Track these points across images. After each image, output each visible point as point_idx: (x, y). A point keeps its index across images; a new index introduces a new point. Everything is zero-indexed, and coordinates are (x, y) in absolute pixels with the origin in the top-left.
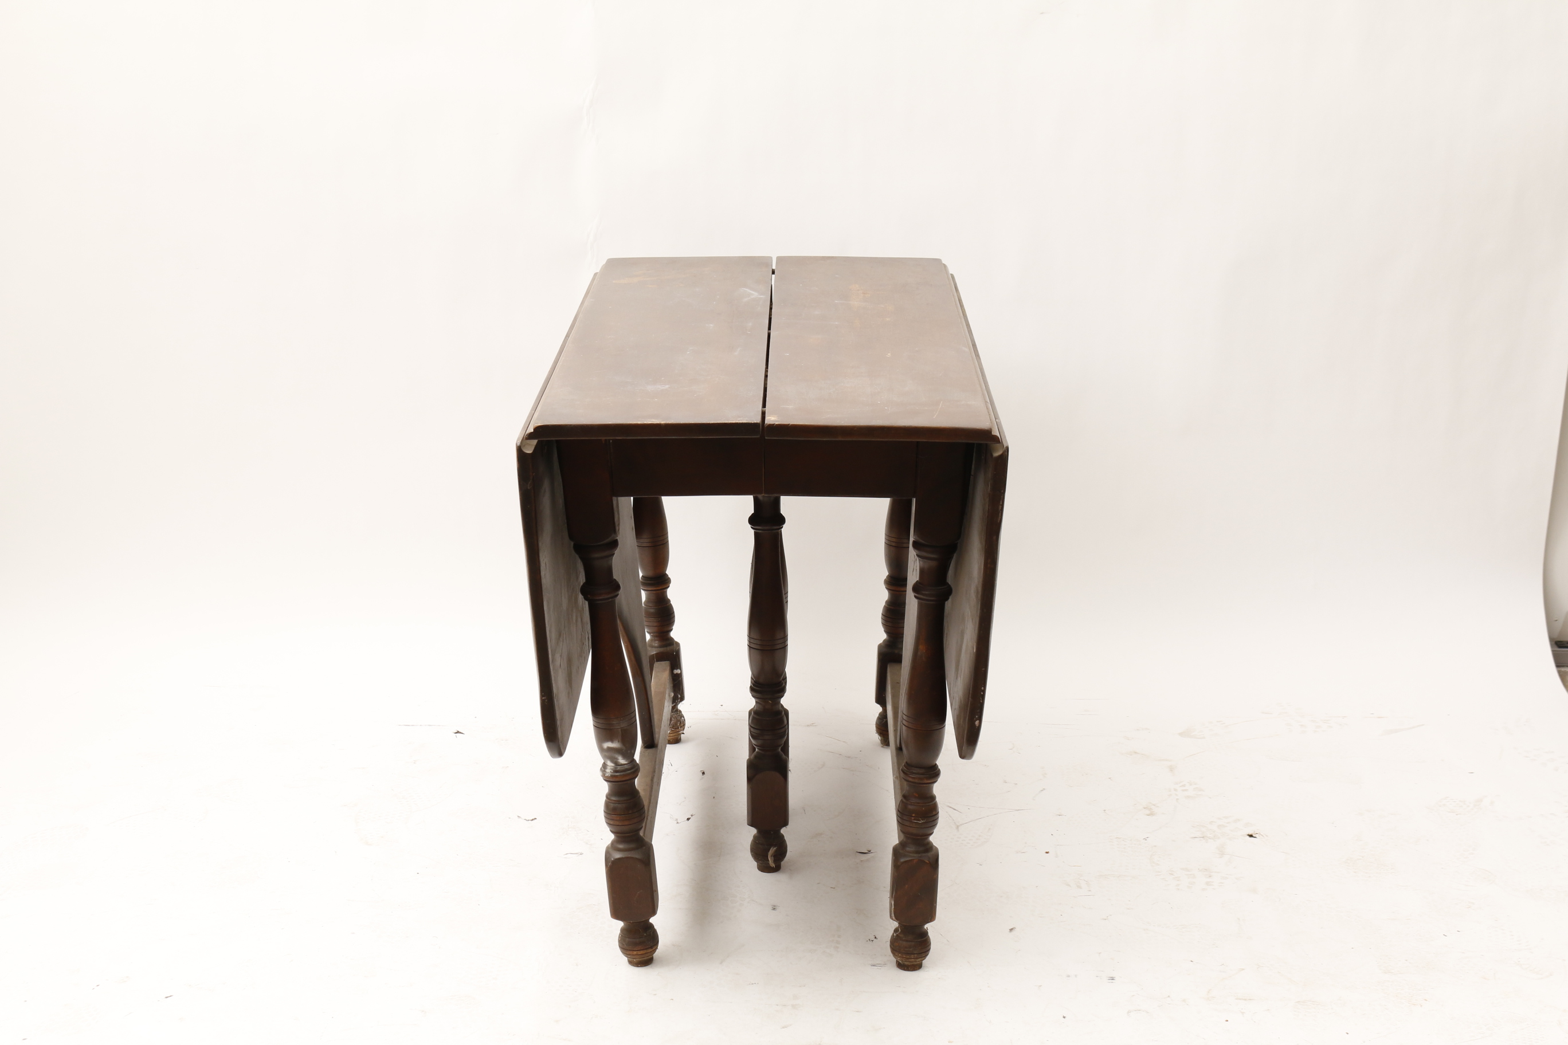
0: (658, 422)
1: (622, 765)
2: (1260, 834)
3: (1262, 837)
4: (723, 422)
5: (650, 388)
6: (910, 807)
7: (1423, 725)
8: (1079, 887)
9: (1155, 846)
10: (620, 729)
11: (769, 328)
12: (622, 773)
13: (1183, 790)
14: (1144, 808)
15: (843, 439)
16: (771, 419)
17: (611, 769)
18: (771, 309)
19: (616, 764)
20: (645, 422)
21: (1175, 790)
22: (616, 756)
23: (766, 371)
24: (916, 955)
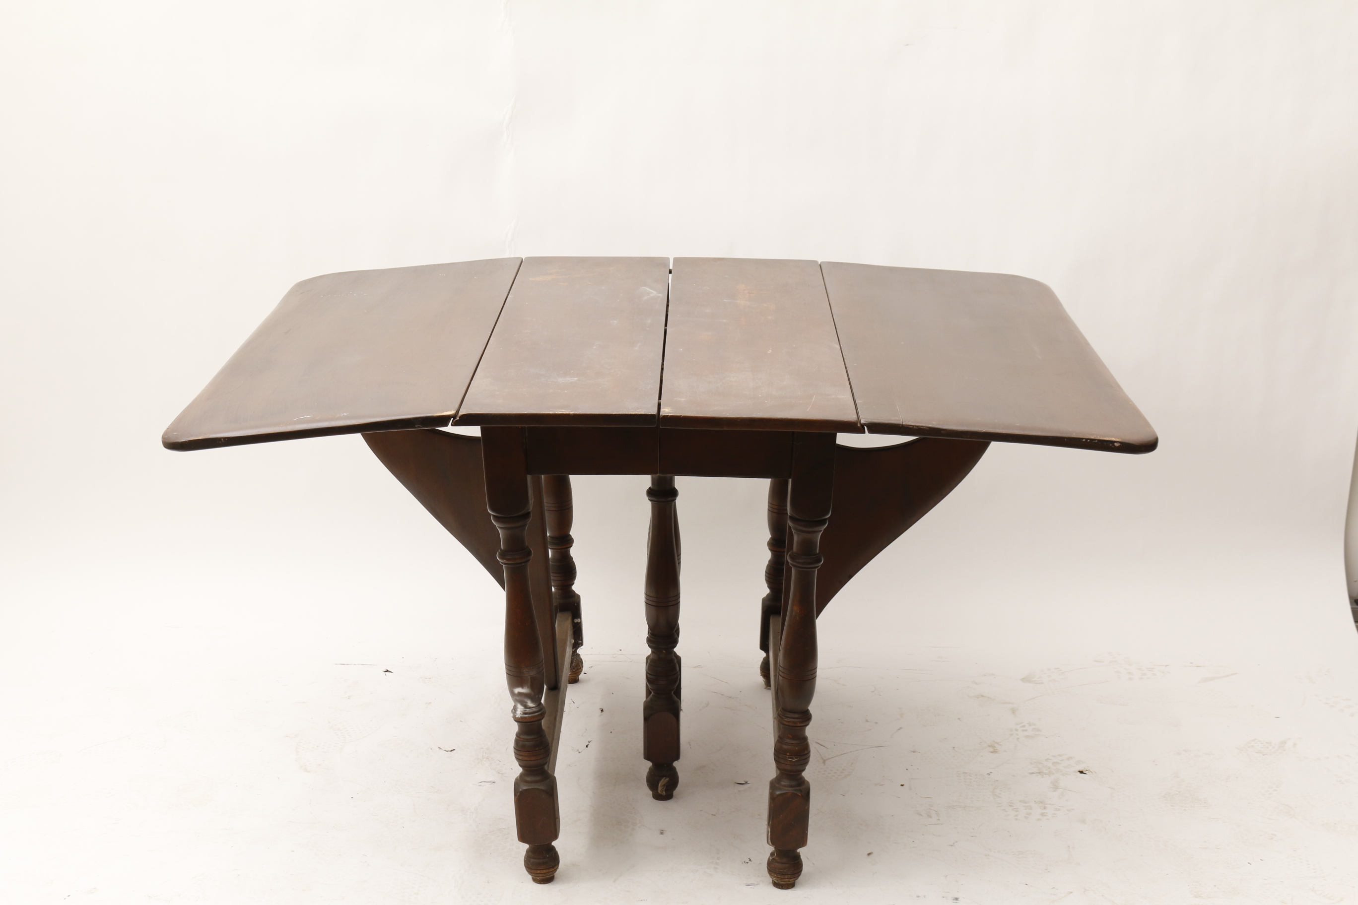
0: (568, 413)
1: (530, 708)
2: (1089, 771)
3: (1091, 773)
4: (624, 413)
5: (561, 380)
6: (785, 747)
7: (1236, 674)
8: (930, 816)
9: (997, 781)
10: (529, 677)
11: (666, 325)
12: (530, 715)
13: (1023, 731)
14: (989, 746)
15: (728, 429)
16: (666, 411)
17: (521, 711)
18: (668, 306)
19: (526, 706)
20: (556, 413)
21: (1016, 730)
22: (526, 700)
23: (663, 364)
24: (789, 876)
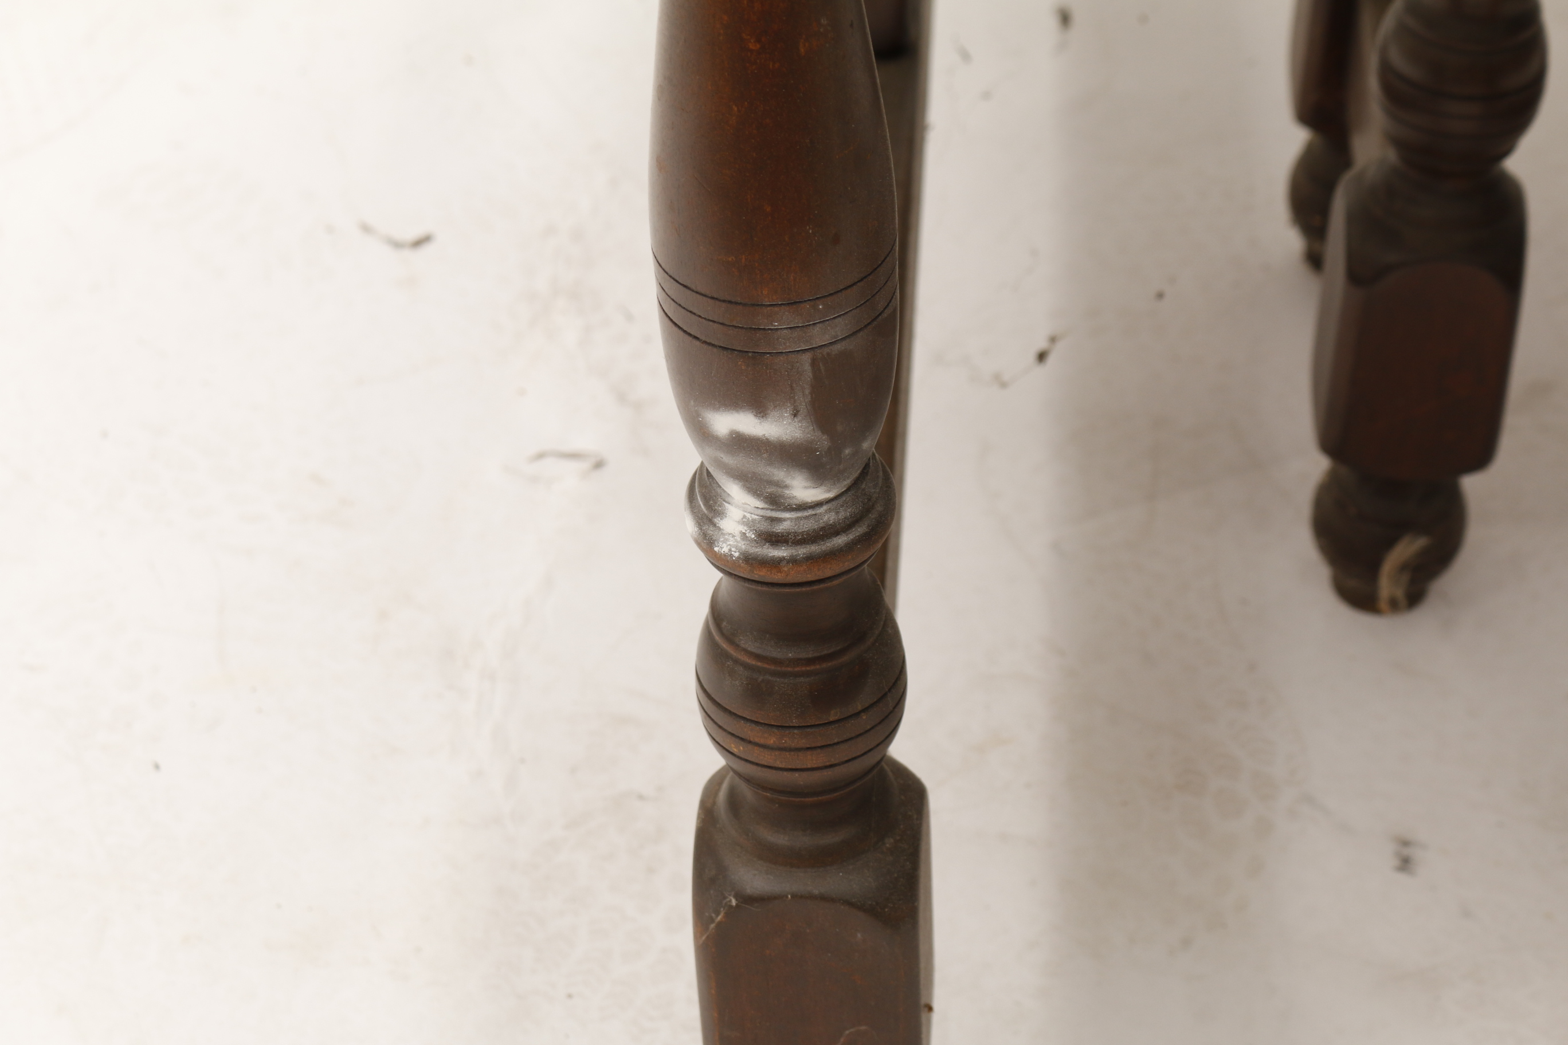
1: (802, 507)
12: (802, 551)
17: (744, 522)
19: (775, 503)
22: (779, 474)
